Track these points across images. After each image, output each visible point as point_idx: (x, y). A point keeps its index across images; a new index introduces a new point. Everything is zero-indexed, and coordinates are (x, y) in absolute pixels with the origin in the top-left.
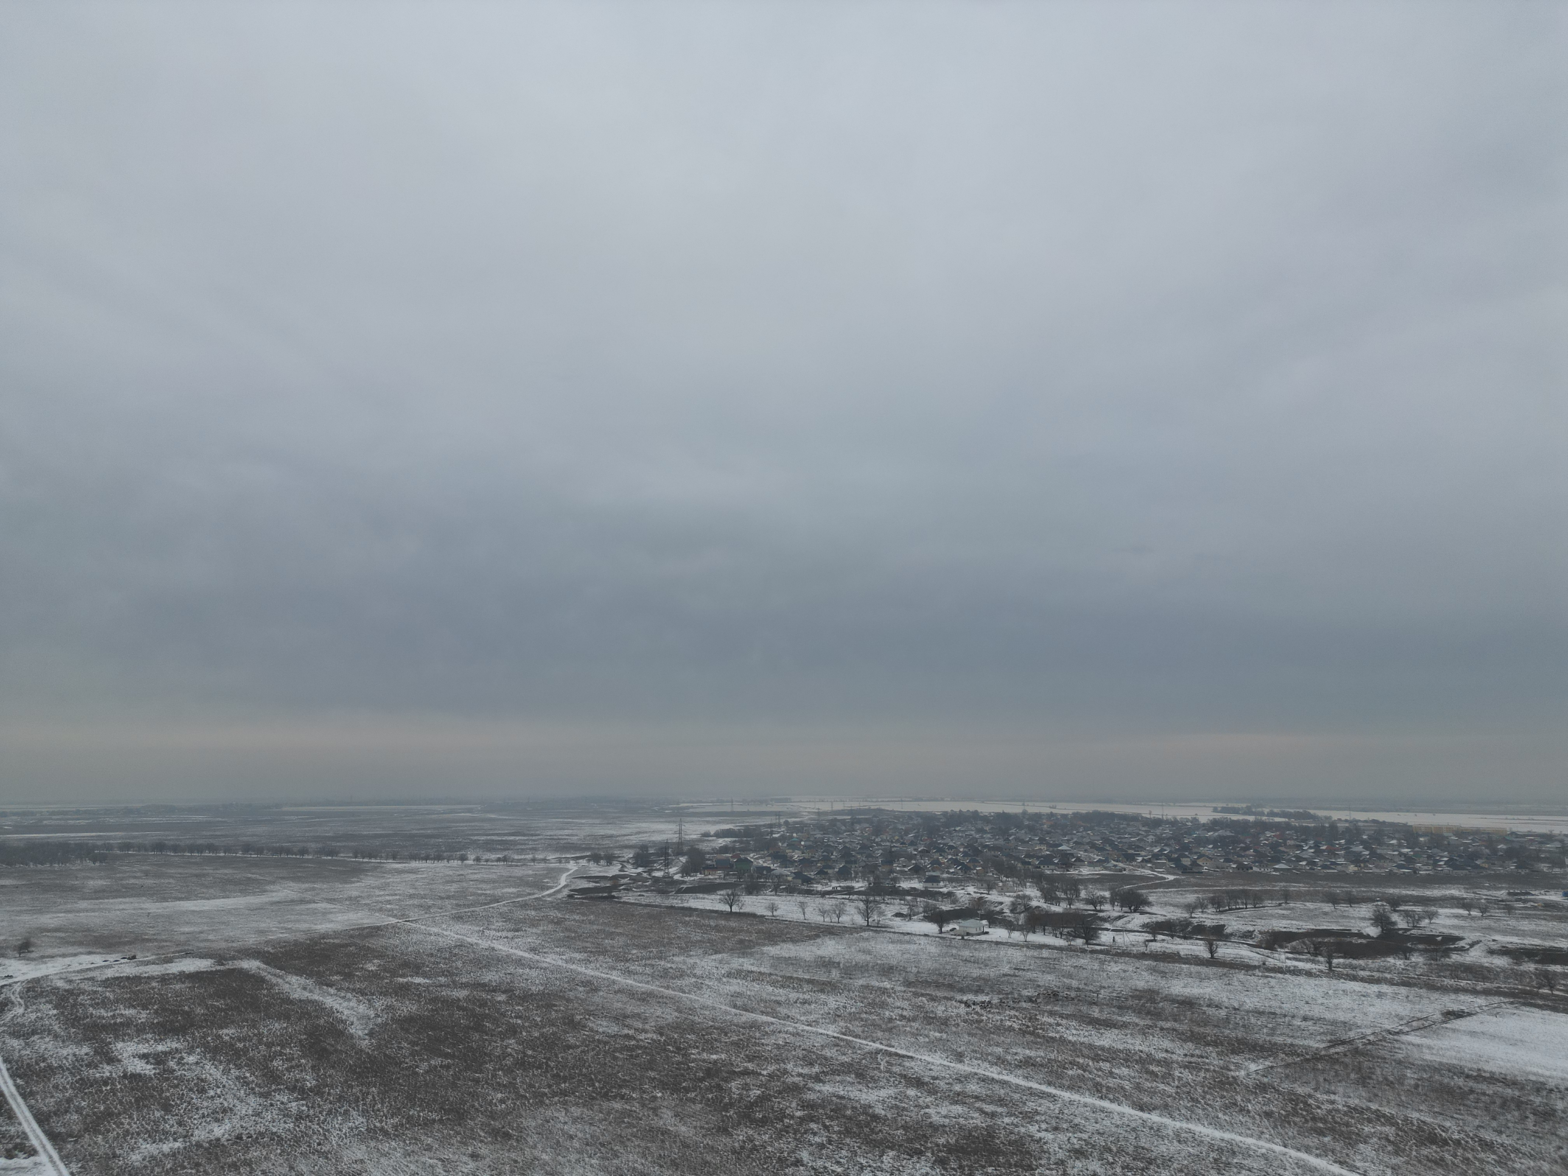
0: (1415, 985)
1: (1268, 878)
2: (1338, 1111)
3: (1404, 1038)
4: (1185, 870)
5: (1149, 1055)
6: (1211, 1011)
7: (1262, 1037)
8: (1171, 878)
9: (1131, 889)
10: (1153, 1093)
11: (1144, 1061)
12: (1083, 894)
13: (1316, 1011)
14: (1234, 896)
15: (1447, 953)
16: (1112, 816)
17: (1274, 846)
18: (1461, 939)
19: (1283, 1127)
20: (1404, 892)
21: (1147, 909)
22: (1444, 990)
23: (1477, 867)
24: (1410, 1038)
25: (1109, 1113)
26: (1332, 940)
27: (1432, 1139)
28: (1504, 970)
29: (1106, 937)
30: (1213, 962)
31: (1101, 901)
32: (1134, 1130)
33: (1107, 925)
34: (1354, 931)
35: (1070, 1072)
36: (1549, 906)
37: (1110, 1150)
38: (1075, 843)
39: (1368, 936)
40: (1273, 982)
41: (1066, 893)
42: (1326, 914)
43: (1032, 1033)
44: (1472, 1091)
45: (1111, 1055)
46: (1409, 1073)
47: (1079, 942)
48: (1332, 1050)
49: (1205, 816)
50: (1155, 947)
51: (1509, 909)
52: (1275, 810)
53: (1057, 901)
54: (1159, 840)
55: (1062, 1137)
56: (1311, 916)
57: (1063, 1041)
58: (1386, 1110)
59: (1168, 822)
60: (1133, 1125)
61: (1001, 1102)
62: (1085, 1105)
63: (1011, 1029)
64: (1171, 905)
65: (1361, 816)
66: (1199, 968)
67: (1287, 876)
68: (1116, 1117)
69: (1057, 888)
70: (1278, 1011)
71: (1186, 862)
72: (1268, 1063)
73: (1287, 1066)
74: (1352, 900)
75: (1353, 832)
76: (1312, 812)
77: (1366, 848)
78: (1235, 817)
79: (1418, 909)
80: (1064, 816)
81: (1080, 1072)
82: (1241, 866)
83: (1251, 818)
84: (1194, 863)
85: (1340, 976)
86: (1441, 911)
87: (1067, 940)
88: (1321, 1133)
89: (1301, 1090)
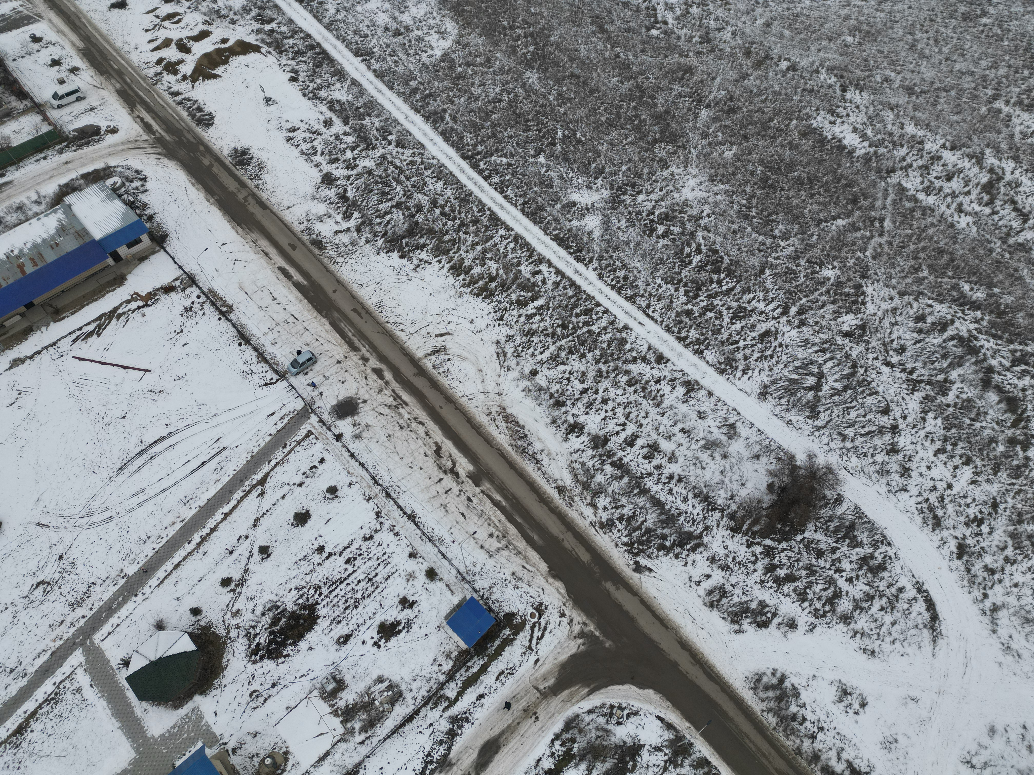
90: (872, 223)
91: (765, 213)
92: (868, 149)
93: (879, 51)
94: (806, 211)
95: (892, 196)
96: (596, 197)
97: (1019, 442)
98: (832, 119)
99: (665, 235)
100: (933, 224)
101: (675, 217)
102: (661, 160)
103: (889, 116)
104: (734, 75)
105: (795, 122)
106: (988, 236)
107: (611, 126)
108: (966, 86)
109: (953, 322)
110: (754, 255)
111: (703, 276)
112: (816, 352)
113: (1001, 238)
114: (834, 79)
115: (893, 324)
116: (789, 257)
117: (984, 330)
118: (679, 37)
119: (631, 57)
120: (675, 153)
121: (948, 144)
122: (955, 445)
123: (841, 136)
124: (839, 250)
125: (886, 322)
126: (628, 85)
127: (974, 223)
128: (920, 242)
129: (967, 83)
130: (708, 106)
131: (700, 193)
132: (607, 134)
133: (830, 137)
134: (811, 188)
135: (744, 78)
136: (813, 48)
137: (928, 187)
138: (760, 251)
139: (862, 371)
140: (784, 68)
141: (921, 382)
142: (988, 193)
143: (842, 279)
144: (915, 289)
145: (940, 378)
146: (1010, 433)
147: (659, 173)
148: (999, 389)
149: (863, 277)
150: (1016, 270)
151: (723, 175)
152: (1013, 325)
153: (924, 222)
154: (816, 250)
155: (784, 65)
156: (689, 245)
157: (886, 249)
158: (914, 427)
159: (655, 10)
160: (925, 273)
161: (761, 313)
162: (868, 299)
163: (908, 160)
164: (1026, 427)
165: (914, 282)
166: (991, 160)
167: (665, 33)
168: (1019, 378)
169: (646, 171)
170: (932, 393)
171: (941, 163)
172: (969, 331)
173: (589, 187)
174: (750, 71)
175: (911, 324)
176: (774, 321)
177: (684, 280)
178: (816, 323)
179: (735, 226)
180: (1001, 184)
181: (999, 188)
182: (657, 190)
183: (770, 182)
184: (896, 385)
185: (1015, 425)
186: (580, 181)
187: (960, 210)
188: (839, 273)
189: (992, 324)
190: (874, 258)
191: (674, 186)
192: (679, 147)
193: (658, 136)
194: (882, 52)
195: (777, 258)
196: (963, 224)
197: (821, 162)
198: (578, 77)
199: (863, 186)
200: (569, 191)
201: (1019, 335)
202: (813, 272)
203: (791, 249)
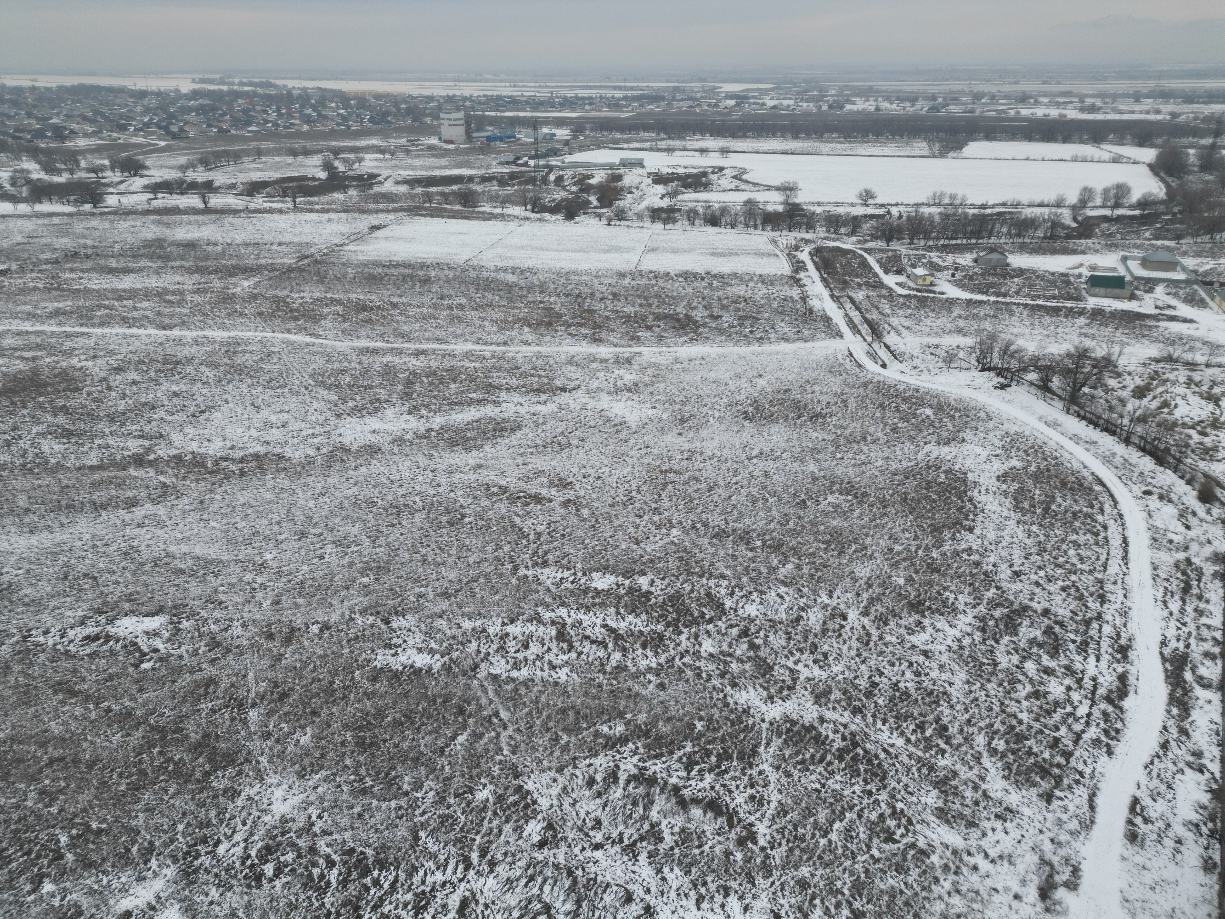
0: (351, 211)
1: (244, 139)
2: (306, 303)
3: (346, 248)
4: (174, 136)
5: (165, 289)
6: (210, 249)
7: (250, 262)
8: (163, 143)
9: (128, 156)
10: (171, 315)
11: (161, 294)
12: (83, 164)
13: (288, 238)
14: (218, 156)
15: (371, 186)
16: (98, 89)
17: (246, 112)
18: (379, 175)
19: (271, 320)
20: (342, 144)
21: (146, 172)
22: (370, 212)
23: (388, 122)
24: (351, 247)
25: (138, 337)
26: (295, 184)
27: (365, 308)
28: (404, 194)
29: (111, 201)
30: (207, 211)
31: (102, 168)
32: (161, 344)
33: (111, 190)
34: (310, 176)
35: (99, 313)
36: (431, 148)
37: (143, 362)
38: (66, 116)
39: (320, 179)
40: (255, 221)
41: (65, 164)
42: (289, 164)
43: (58, 289)
44: (386, 275)
45: (133, 294)
46: (350, 270)
47: (87, 207)
48: (300, 263)
49: (186, 87)
50: (157, 204)
51: (408, 152)
52: (244, 80)
53: (59, 172)
54: (147, 110)
55: (101, 362)
56: (278, 167)
57: (87, 290)
58: (337, 296)
59: (152, 93)
60: (159, 341)
61: (39, 347)
62: (117, 335)
63: (35, 289)
64: (166, 167)
65: (309, 84)
66: (197, 217)
67: (258, 136)
68: (145, 338)
69: (56, 161)
70: (260, 241)
71: (174, 129)
72: (256, 279)
73: (270, 279)
74: (307, 153)
75: (304, 98)
76: (273, 81)
77: (314, 111)
78: (212, 87)
79: (352, 156)
80: (48, 89)
81: (107, 311)
82: (221, 130)
83: (225, 88)
84: (181, 130)
85: (302, 211)
86: (366, 156)
87: (76, 206)
88: (296, 319)
89: (281, 294)
90: (490, 721)
91: (382, 775)
92: (442, 660)
93: (398, 578)
94: (422, 748)
95: (490, 688)
96: (159, 885)
97: (747, 838)
98: (393, 652)
99: (278, 873)
100: (540, 692)
101: (279, 844)
102: (225, 791)
103: (442, 623)
104: (266, 662)
105: (357, 672)
106: (589, 676)
107: (137, 789)
108: (488, 570)
109: (617, 766)
110: (397, 826)
111: (353, 889)
112: (526, 885)
113: (599, 671)
114: (371, 619)
115: (573, 805)
116: (435, 804)
117: (645, 756)
118: (181, 657)
119: (128, 703)
120: (240, 773)
121: (506, 621)
122: (705, 884)
123: (410, 662)
124: (478, 765)
125: (566, 806)
126: (139, 734)
127: (571, 671)
128: (541, 713)
129: (486, 567)
130: (254, 705)
131: (295, 798)
132: (139, 800)
133: (400, 668)
134: (413, 723)
135: (280, 660)
136: (334, 602)
137: (515, 663)
138: (400, 818)
139: (580, 872)
140: (317, 631)
141: (634, 843)
142: (564, 641)
143: (500, 792)
144: (567, 757)
145: (646, 827)
146: (733, 836)
147: (231, 806)
148: (696, 801)
149: (517, 776)
150: (630, 690)
151: (312, 764)
152: (662, 737)
153: (532, 695)
154: (456, 780)
155: (315, 629)
156: (315, 864)
157: (518, 738)
158: (662, 893)
159: (136, 644)
160: (565, 738)
161: (444, 884)
162: (535, 795)
163: (483, 650)
164: (740, 821)
165: (562, 752)
166: (547, 616)
167: (161, 660)
168: (701, 780)
169: (213, 814)
170: (651, 847)
171: (511, 638)
172: (635, 766)
173: (141, 879)
174: (282, 651)
175: (587, 793)
176: (463, 884)
177: (333, 910)
178: (506, 854)
179: (358, 809)
180: (568, 629)
181: (569, 633)
182: (239, 826)
183: (368, 742)
184: (619, 862)
185: (731, 826)
186: (123, 879)
187: (553, 667)
188: (492, 787)
189: (648, 747)
190: (514, 753)
191: (258, 810)
192: (242, 764)
193: (207, 767)
194: (402, 577)
195: (424, 813)
196: (564, 678)
197: (406, 695)
198: (62, 759)
199: (460, 694)
200: (112, 902)
201: (672, 742)
202: (469, 804)
203: (432, 794)
